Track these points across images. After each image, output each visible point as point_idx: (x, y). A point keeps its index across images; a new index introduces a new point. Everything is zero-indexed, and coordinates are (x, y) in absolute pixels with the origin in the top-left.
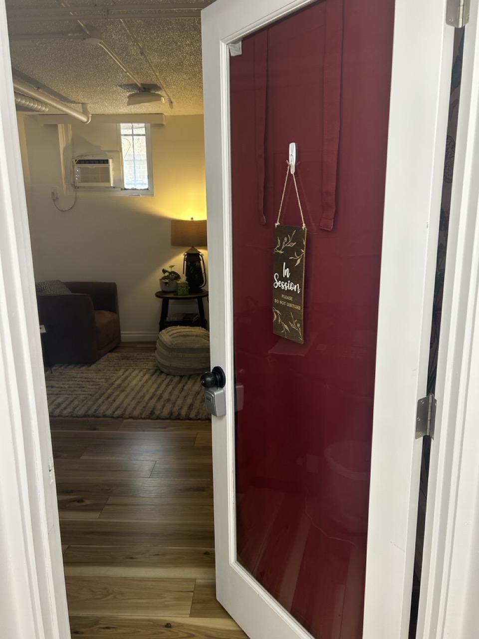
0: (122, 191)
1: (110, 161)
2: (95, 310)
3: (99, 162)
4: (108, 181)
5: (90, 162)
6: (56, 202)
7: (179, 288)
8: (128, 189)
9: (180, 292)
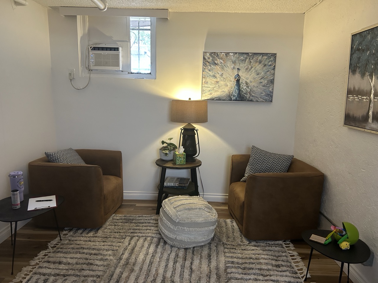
0: (129, 74)
1: (120, 49)
2: (103, 175)
3: (111, 49)
4: (118, 65)
5: (103, 49)
6: (72, 82)
7: (178, 159)
8: (134, 73)
9: (178, 162)
